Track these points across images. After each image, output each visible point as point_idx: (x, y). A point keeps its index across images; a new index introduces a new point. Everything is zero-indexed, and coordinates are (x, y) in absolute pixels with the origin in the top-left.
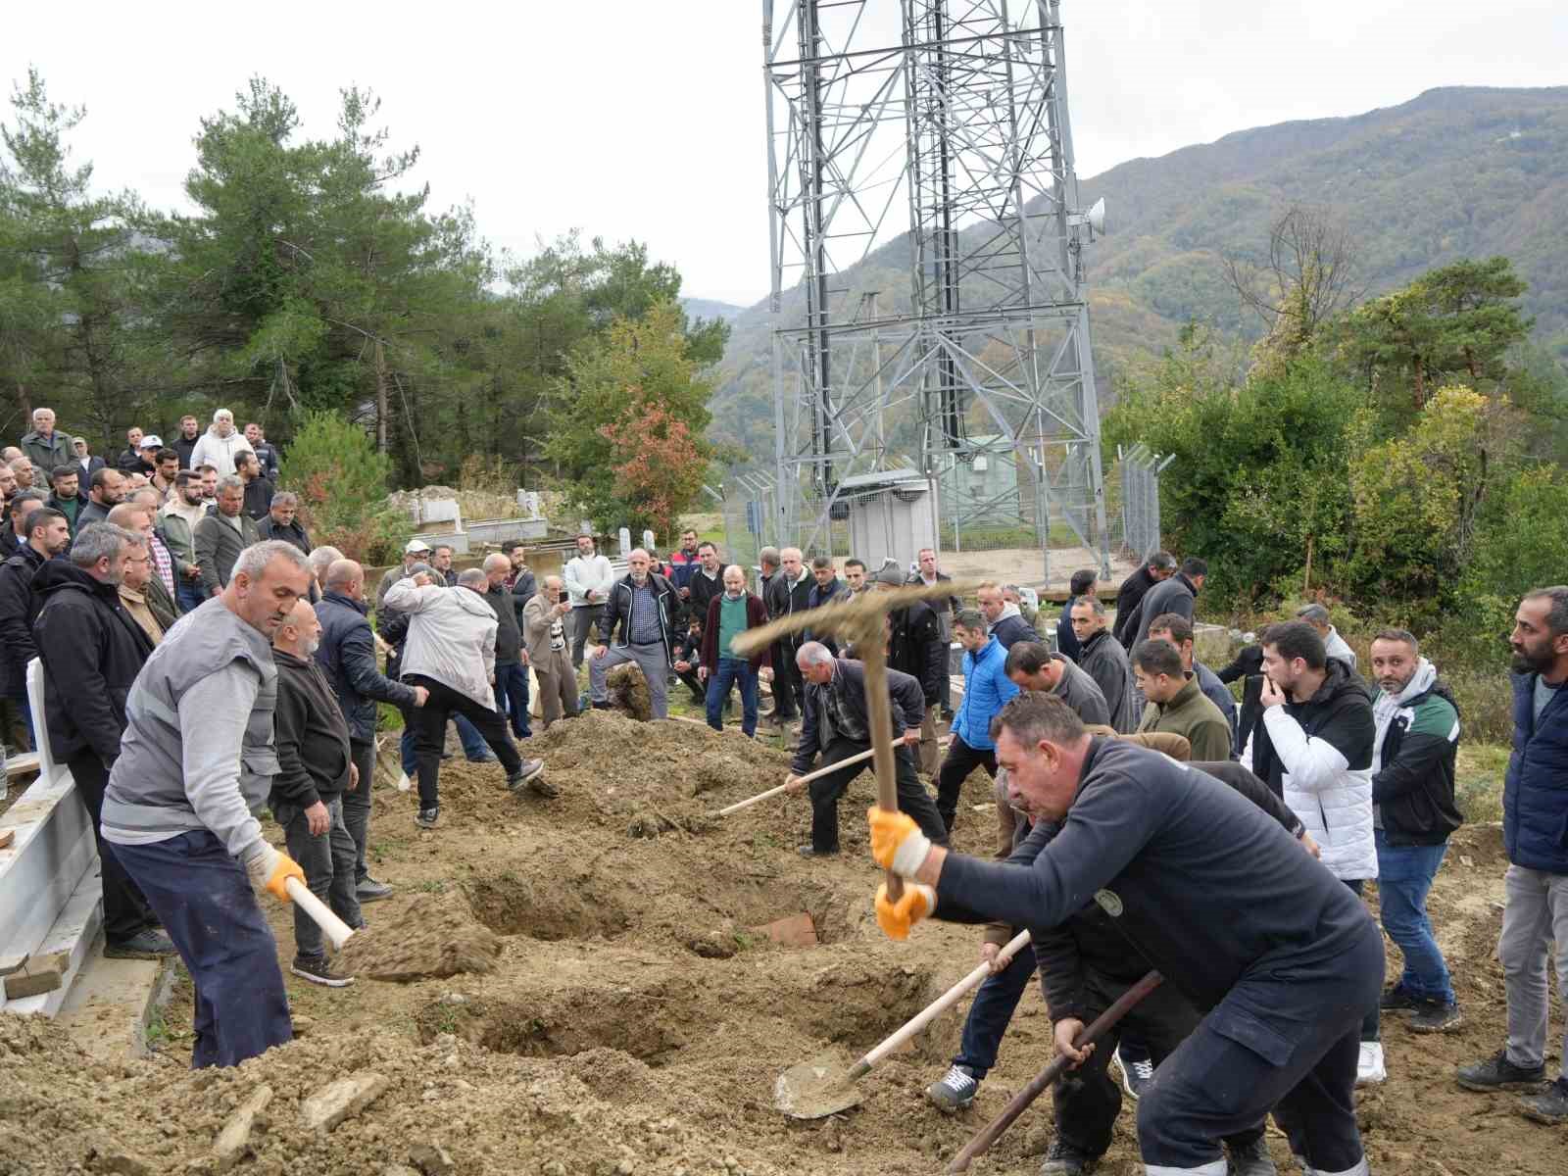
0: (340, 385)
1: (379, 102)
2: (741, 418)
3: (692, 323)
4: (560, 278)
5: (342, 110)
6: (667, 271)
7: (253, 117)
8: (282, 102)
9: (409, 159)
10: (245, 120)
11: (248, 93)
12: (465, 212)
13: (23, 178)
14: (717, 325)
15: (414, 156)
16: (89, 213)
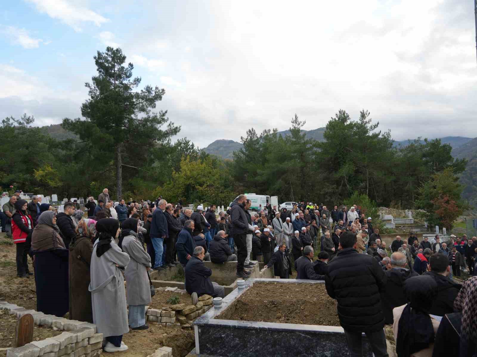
0: (358, 180)
1: (369, 113)
2: (471, 174)
3: (455, 160)
4: (415, 151)
5: (360, 116)
6: (447, 146)
7: (339, 119)
8: (346, 115)
9: (376, 126)
10: (337, 119)
11: (338, 114)
12: (388, 133)
13: (293, 138)
14: (464, 160)
15: (377, 125)
16: (305, 143)
